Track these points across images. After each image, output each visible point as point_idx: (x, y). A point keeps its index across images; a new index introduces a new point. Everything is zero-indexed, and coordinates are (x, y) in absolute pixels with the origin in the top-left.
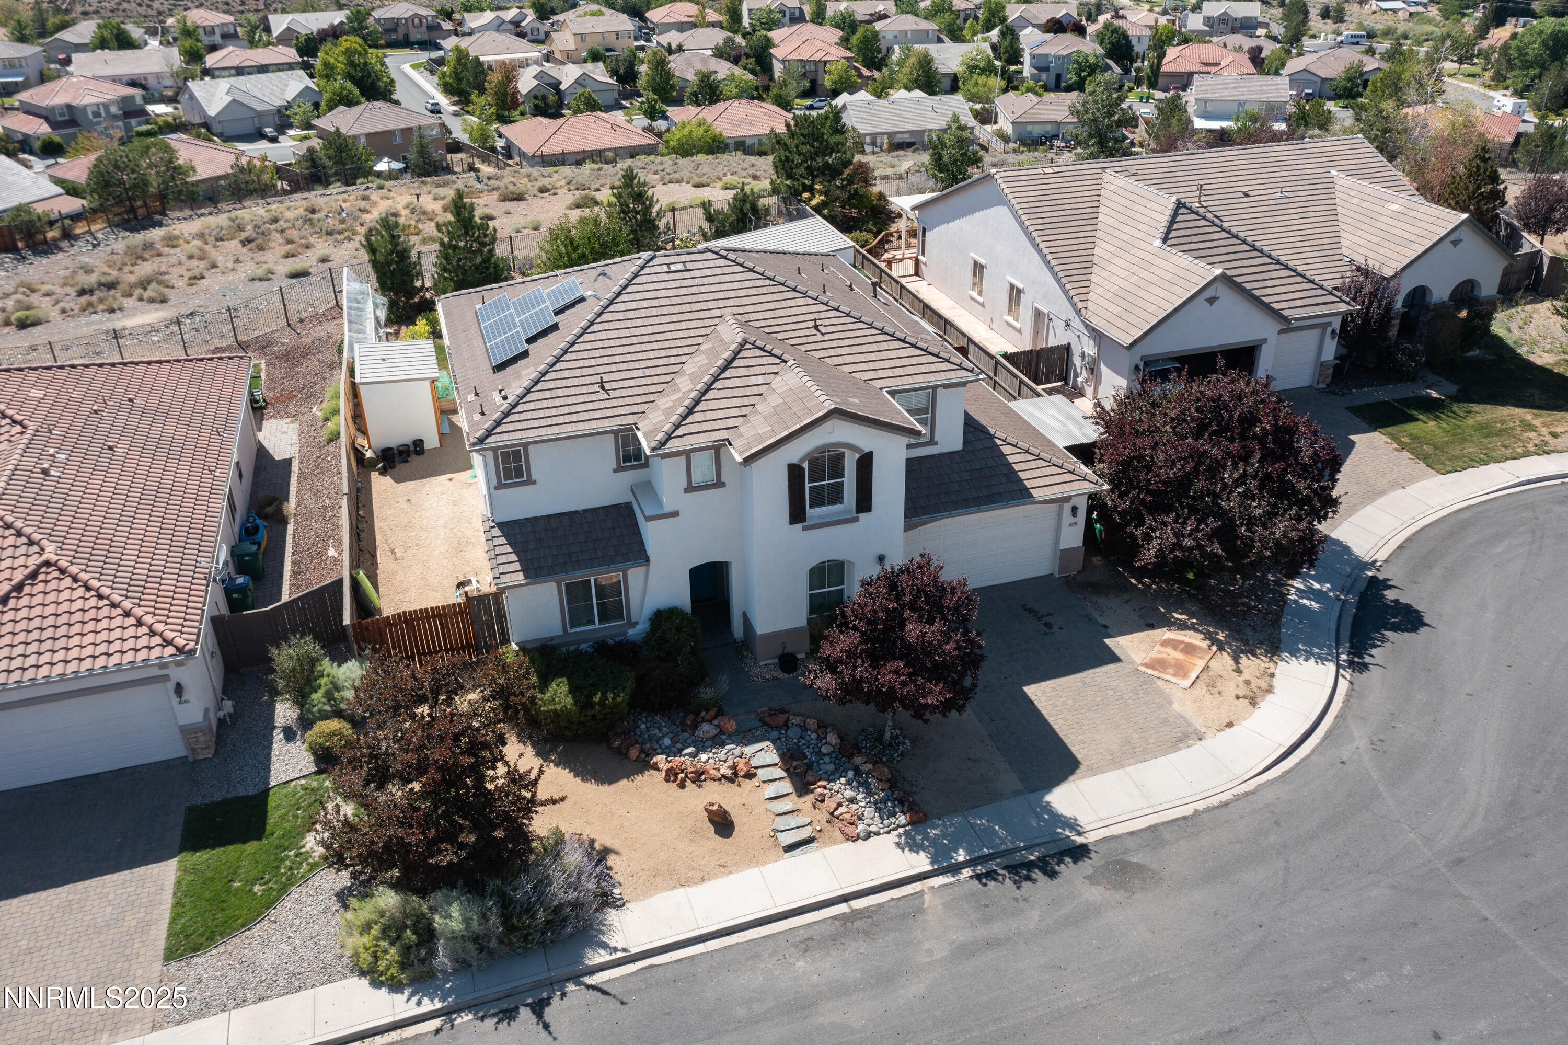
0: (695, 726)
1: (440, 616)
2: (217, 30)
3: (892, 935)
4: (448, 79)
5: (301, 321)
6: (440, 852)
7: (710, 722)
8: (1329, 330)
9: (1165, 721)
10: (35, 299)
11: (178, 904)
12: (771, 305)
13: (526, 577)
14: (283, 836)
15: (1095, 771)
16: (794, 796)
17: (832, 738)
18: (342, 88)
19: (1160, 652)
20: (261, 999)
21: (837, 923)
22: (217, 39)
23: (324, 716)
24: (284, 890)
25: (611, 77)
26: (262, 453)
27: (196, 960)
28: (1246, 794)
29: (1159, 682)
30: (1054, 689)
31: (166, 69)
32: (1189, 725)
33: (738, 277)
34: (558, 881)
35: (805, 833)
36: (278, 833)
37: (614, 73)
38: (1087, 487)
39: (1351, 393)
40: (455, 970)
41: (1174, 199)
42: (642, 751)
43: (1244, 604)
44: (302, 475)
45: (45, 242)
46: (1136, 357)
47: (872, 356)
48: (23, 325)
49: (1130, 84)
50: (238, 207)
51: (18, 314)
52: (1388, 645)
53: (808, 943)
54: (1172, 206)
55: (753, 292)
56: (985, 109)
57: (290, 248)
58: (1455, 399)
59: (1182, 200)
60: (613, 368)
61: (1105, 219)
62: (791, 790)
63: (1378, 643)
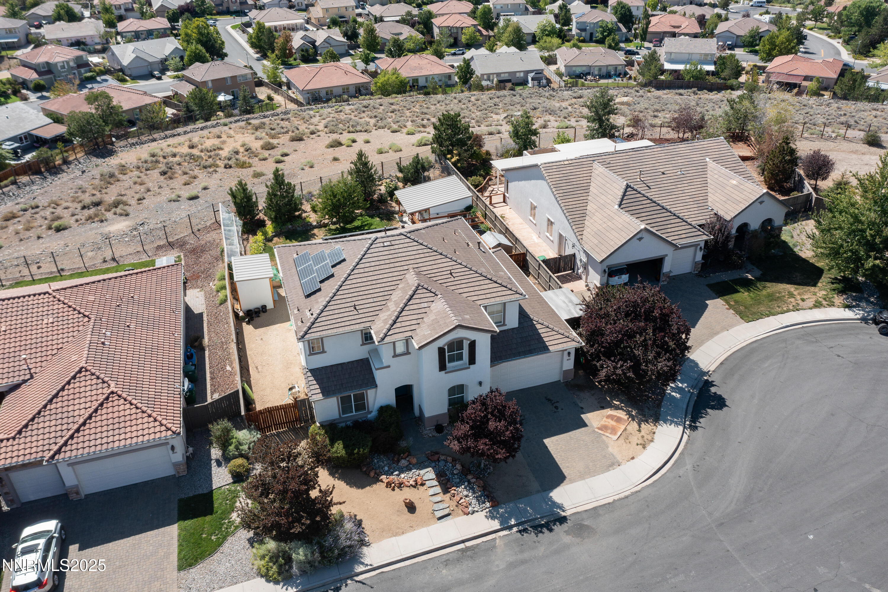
0: (398, 461)
1: (283, 408)
2: (122, 7)
3: (482, 558)
4: (253, 40)
5: (199, 230)
6: (294, 527)
7: (405, 459)
8: (699, 247)
9: (605, 456)
10: (59, 211)
11: (180, 545)
12: (431, 263)
13: (323, 396)
14: (222, 513)
15: (572, 481)
16: (442, 494)
17: (458, 466)
18: (197, 49)
19: (605, 421)
20: (221, 588)
21: (460, 553)
22: (122, 12)
23: (235, 457)
24: (225, 538)
25: (344, 37)
26: (188, 310)
27: (191, 570)
28: (637, 492)
29: (604, 437)
30: (557, 441)
31: (96, 33)
32: (615, 458)
33: (415, 248)
34: (343, 536)
35: (446, 511)
36: (219, 512)
37: (345, 35)
38: (574, 345)
39: (709, 276)
40: (301, 575)
41: (625, 183)
42: (375, 473)
43: (646, 396)
44: (210, 324)
45: (55, 167)
46: (604, 266)
47: (476, 288)
48: (58, 230)
49: (631, 38)
50: (151, 137)
51: (56, 224)
52: (708, 416)
53: (447, 562)
54: (624, 187)
55: (422, 256)
56: (550, 56)
57: (186, 178)
58: (759, 279)
59: (629, 184)
60: (360, 298)
61: (593, 190)
62: (440, 491)
63: (704, 415)
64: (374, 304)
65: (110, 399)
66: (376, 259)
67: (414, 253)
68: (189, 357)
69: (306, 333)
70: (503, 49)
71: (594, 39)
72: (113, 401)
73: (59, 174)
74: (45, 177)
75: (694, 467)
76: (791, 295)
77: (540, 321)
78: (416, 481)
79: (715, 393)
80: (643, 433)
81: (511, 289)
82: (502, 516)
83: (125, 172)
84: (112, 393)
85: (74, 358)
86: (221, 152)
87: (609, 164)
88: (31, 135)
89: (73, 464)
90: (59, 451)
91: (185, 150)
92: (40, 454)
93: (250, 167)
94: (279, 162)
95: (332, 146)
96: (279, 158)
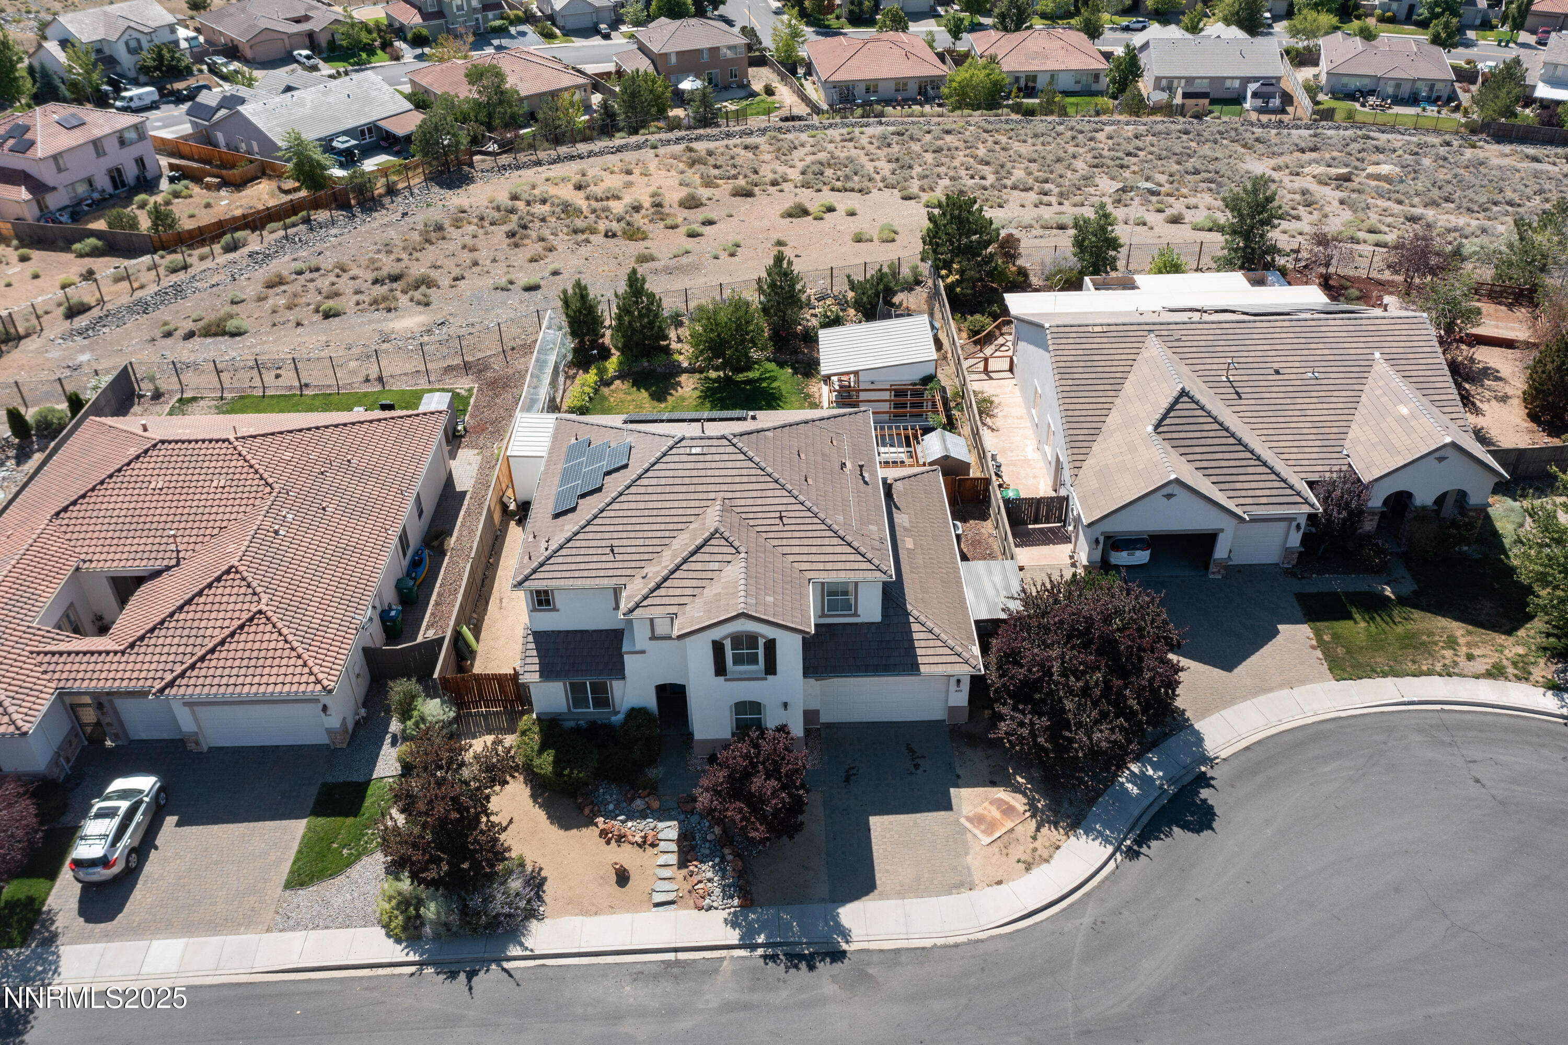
0: (633, 799)
3: (691, 984)
5: (513, 349)
7: (643, 798)
8: (1294, 524)
9: (955, 868)
10: (342, 282)
11: (299, 852)
12: (754, 494)
13: (541, 677)
14: (369, 818)
15: (883, 897)
16: (675, 867)
17: (717, 830)
19: (984, 808)
20: (327, 928)
21: (663, 966)
24: (358, 857)
26: (449, 483)
27: (300, 892)
28: (977, 941)
29: (968, 835)
30: (891, 823)
32: (970, 875)
33: (738, 464)
34: (500, 898)
35: (671, 897)
36: (367, 815)
38: (969, 670)
39: (1310, 578)
40: (431, 940)
41: (1179, 387)
42: (592, 811)
44: (469, 510)
45: (372, 199)
46: (1098, 531)
47: (814, 550)
48: (327, 315)
49: (1495, 22)
50: (534, 158)
51: (330, 303)
52: (1169, 840)
53: (639, 975)
54: (1175, 394)
55: (745, 479)
56: (1307, 48)
57: (539, 247)
58: (1403, 601)
59: (1187, 389)
60: (625, 535)
61: (1128, 387)
62: (675, 862)
63: (1162, 836)
64: (642, 549)
65: (256, 621)
66: (671, 473)
67: (734, 472)
68: (416, 563)
69: (527, 578)
70: (1215, 28)
71: (1415, 17)
72: (258, 625)
73: (376, 211)
74: (354, 215)
75: (1095, 924)
76: (1452, 643)
77: (922, 619)
78: (645, 837)
79: (1204, 801)
80: (1037, 844)
81: (870, 561)
82: (750, 924)
83: (459, 224)
84: (260, 612)
85: (231, 548)
86: (612, 204)
87: (1177, 340)
88: (379, 128)
89: (191, 704)
90: (171, 684)
91: (566, 193)
92: (149, 683)
93: (643, 239)
94: (692, 235)
95: (789, 215)
96: (696, 227)
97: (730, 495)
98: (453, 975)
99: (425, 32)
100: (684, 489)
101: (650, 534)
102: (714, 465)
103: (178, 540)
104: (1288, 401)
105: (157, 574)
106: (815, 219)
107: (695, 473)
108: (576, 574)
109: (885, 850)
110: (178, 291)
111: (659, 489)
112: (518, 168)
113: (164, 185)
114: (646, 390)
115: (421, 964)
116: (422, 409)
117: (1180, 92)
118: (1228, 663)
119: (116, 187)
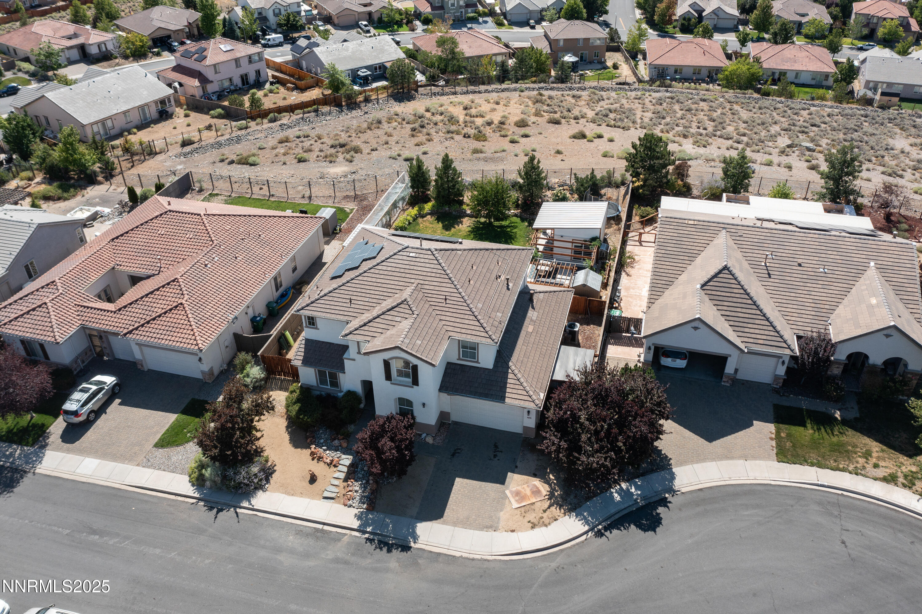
0: (334, 439)
3: (323, 543)
5: (382, 191)
7: (340, 440)
8: (781, 360)
9: (491, 517)
10: (316, 144)
11: (168, 430)
12: (436, 284)
13: (302, 363)
15: (445, 523)
16: (341, 480)
18: (575, 3)
19: (523, 488)
20: (164, 470)
21: (315, 531)
25: (738, 10)
27: (160, 450)
28: (486, 560)
29: (507, 501)
30: (467, 484)
32: (498, 523)
33: (432, 266)
35: (333, 495)
38: (532, 406)
41: (724, 263)
42: (311, 441)
43: (586, 484)
45: (355, 103)
46: (650, 343)
47: (458, 320)
48: (300, 161)
51: (305, 155)
52: (625, 532)
53: (300, 532)
54: (720, 267)
57: (424, 138)
58: (845, 422)
59: (729, 266)
60: (360, 294)
61: (699, 260)
62: (343, 477)
63: (622, 528)
64: (366, 304)
65: (178, 308)
66: (395, 265)
67: (429, 270)
68: (283, 296)
69: (303, 309)
72: (178, 310)
73: (355, 109)
74: (342, 111)
75: (558, 568)
76: (867, 455)
77: (516, 372)
78: (332, 461)
79: (658, 514)
80: (545, 515)
81: (486, 332)
82: (367, 519)
83: (390, 121)
84: (182, 304)
85: (181, 270)
86: (477, 119)
87: (740, 236)
88: (384, 66)
89: (138, 344)
91: (457, 111)
92: (122, 330)
93: (484, 141)
94: (513, 142)
95: (574, 137)
96: (516, 138)
97: (422, 282)
98: (211, 509)
99: (430, 17)
100: (399, 274)
101: (373, 296)
102: (419, 264)
103: (162, 262)
104: (801, 284)
105: (148, 277)
106: (588, 141)
107: (408, 267)
108: (328, 311)
109: (457, 498)
110: (239, 140)
111: (386, 273)
112: (442, 95)
113: (267, 86)
114: (442, 223)
115: (199, 499)
116: (316, 216)
117: (880, 91)
118: (710, 437)
119: (243, 84)
